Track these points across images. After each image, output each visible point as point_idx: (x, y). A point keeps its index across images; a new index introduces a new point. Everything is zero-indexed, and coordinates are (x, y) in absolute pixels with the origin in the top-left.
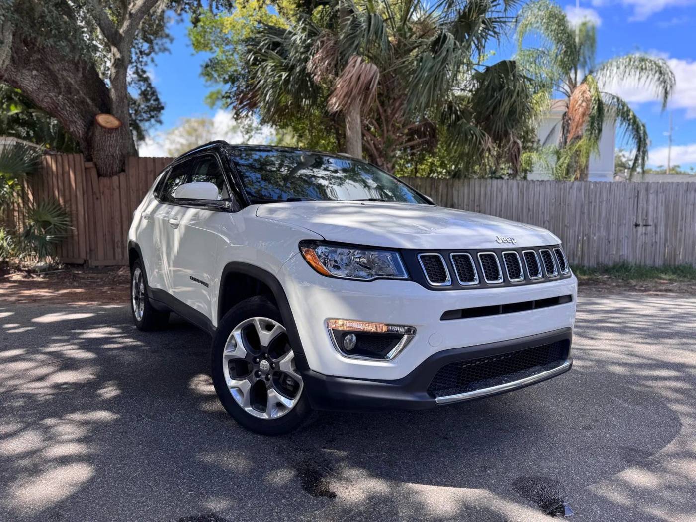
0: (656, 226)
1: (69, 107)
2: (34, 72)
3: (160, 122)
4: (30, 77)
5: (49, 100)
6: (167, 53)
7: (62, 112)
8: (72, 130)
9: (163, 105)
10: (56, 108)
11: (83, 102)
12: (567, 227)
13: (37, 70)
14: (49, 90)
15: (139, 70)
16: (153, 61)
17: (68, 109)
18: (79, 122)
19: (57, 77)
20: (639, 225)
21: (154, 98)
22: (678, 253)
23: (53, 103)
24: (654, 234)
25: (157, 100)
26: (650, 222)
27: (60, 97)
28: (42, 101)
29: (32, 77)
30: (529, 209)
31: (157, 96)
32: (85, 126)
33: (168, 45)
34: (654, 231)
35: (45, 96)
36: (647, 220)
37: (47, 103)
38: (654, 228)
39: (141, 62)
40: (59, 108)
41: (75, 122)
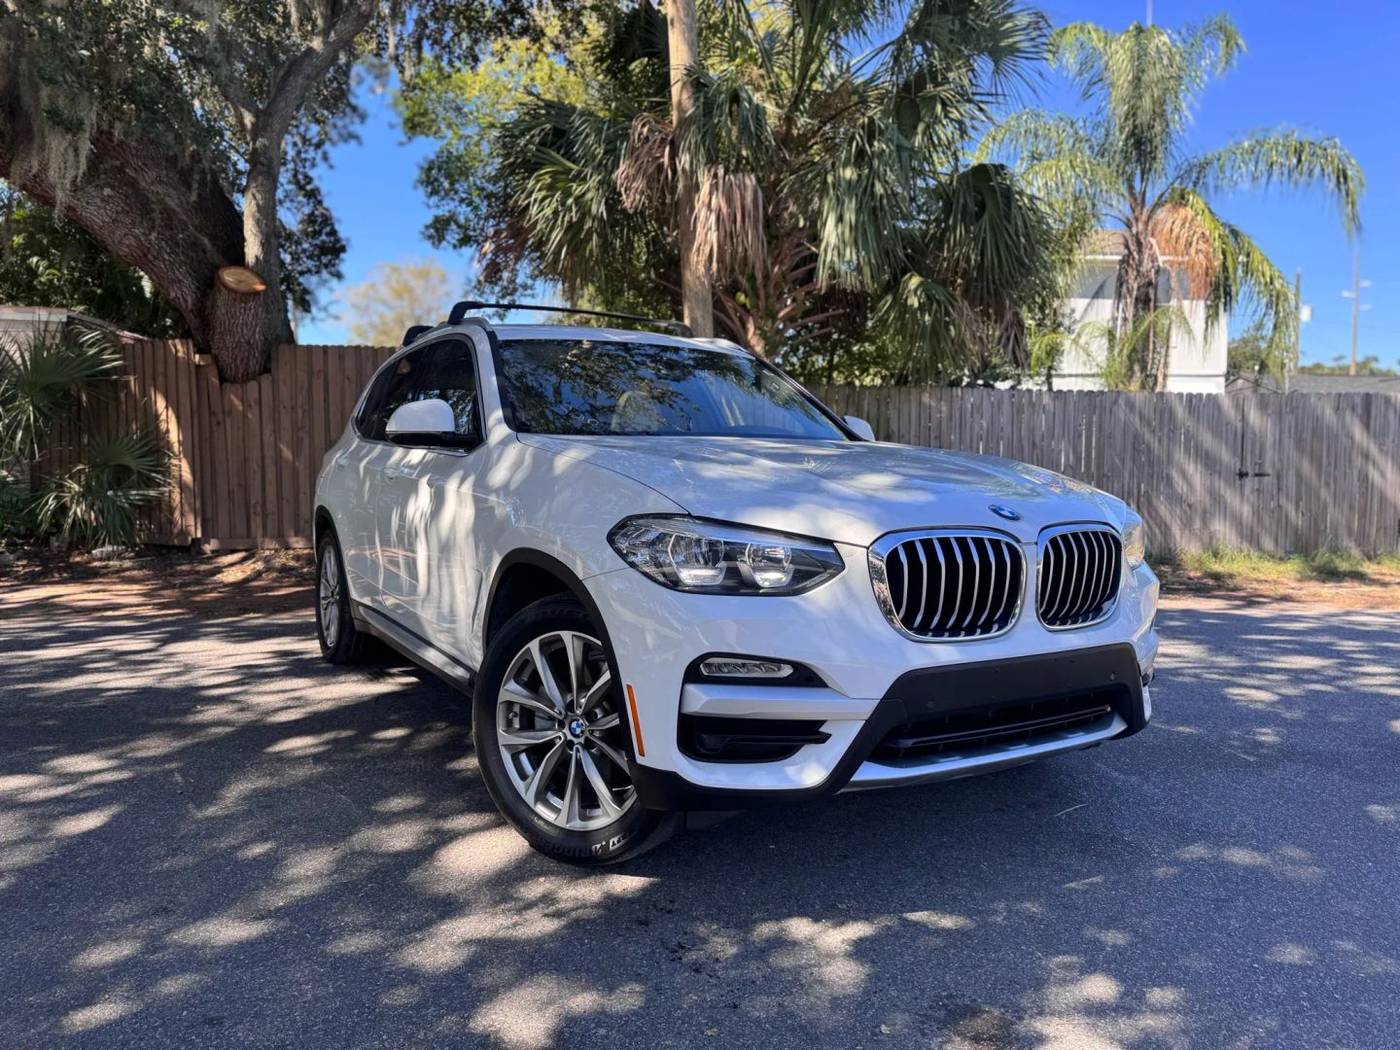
0: (1279, 477)
1: (169, 254)
2: (107, 191)
3: (339, 276)
4: (98, 200)
5: (132, 241)
6: (353, 143)
7: (156, 263)
8: (173, 295)
9: (344, 243)
10: (145, 255)
11: (195, 245)
12: (1108, 477)
13: (112, 188)
14: (133, 224)
15: (300, 177)
16: (325, 158)
17: (166, 257)
18: (188, 281)
19: (148, 198)
20: (1246, 475)
21: (328, 229)
22: (1322, 528)
23: (140, 245)
24: (1275, 492)
25: (333, 233)
26: (1268, 469)
27: (153, 236)
28: (120, 242)
29: (103, 200)
30: (1034, 444)
31: (332, 225)
32: (197, 288)
33: (357, 128)
34: (1275, 486)
35: (125, 235)
36: (1261, 465)
37: (128, 246)
38: (1275, 481)
39: (305, 160)
40: (150, 256)
41: (180, 281)
